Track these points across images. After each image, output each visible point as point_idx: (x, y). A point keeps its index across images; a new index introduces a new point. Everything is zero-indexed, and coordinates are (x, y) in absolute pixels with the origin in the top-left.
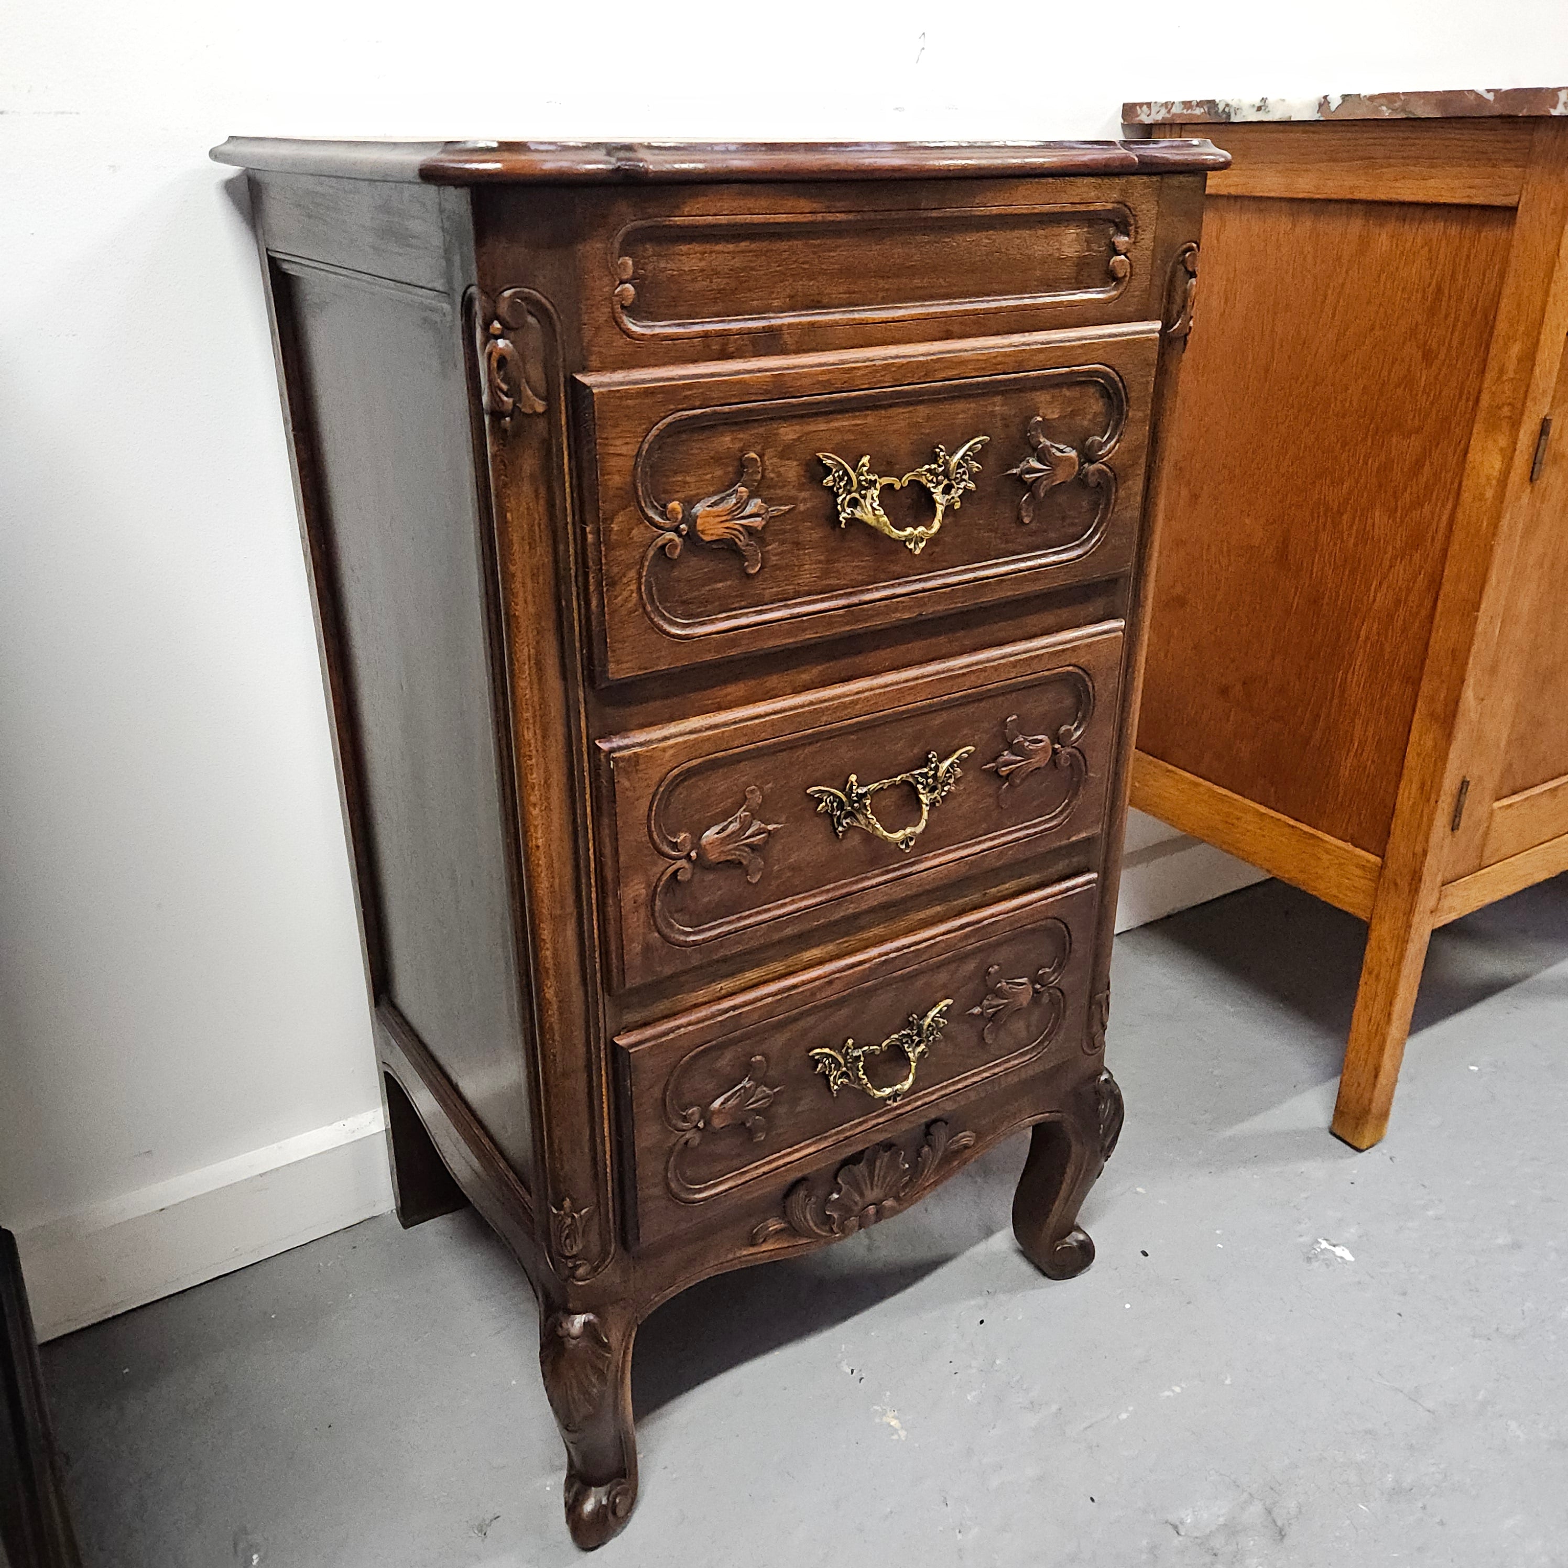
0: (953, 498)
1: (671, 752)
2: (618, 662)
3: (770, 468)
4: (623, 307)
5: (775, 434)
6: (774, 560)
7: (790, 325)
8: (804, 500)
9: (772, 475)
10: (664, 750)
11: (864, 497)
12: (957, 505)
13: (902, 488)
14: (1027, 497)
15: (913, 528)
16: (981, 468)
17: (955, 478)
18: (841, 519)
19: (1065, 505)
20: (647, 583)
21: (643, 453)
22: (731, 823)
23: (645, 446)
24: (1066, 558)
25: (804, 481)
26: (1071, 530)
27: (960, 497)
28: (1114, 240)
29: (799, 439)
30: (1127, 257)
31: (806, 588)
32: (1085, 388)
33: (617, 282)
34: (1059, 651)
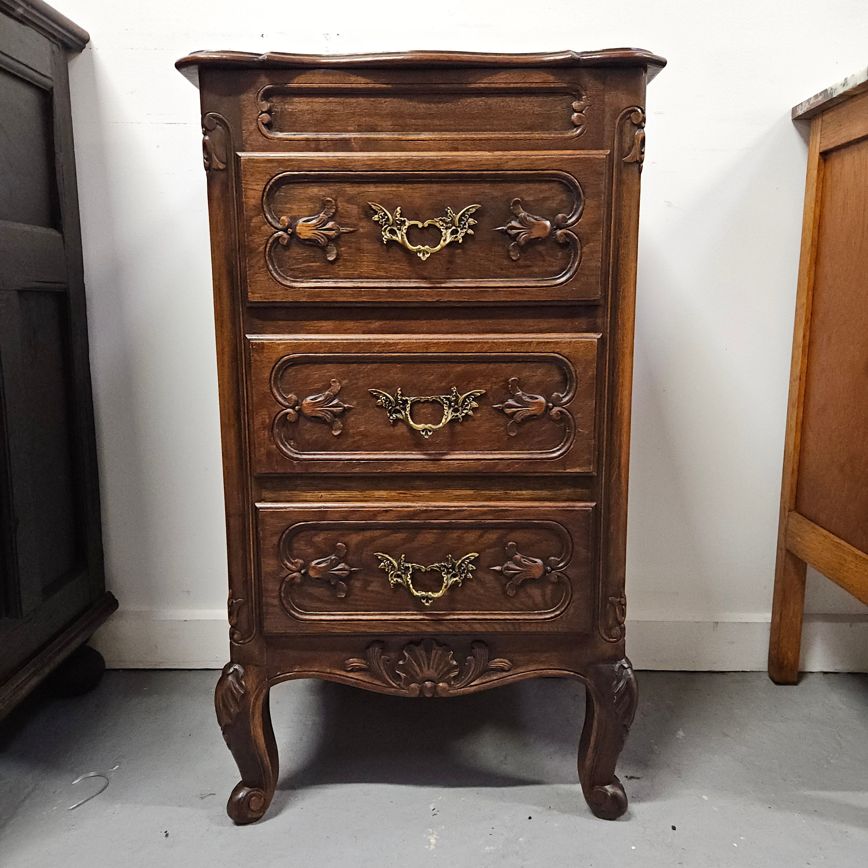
0: (456, 237)
1: (283, 346)
2: (253, 293)
3: (341, 207)
4: (263, 124)
5: (343, 191)
6: (345, 256)
7: (355, 138)
8: (362, 227)
9: (343, 211)
10: (279, 344)
11: (399, 230)
12: (461, 241)
13: (423, 227)
14: (512, 244)
15: (423, 246)
16: (477, 222)
17: (459, 227)
18: (383, 239)
19: (544, 253)
20: (270, 255)
21: (267, 190)
22: (320, 396)
23: (268, 187)
24: (546, 285)
25: (362, 216)
26: (551, 269)
27: (462, 237)
28: (573, 104)
29: (359, 194)
30: (583, 114)
31: (366, 275)
32: (552, 185)
33: (260, 112)
34: (544, 342)
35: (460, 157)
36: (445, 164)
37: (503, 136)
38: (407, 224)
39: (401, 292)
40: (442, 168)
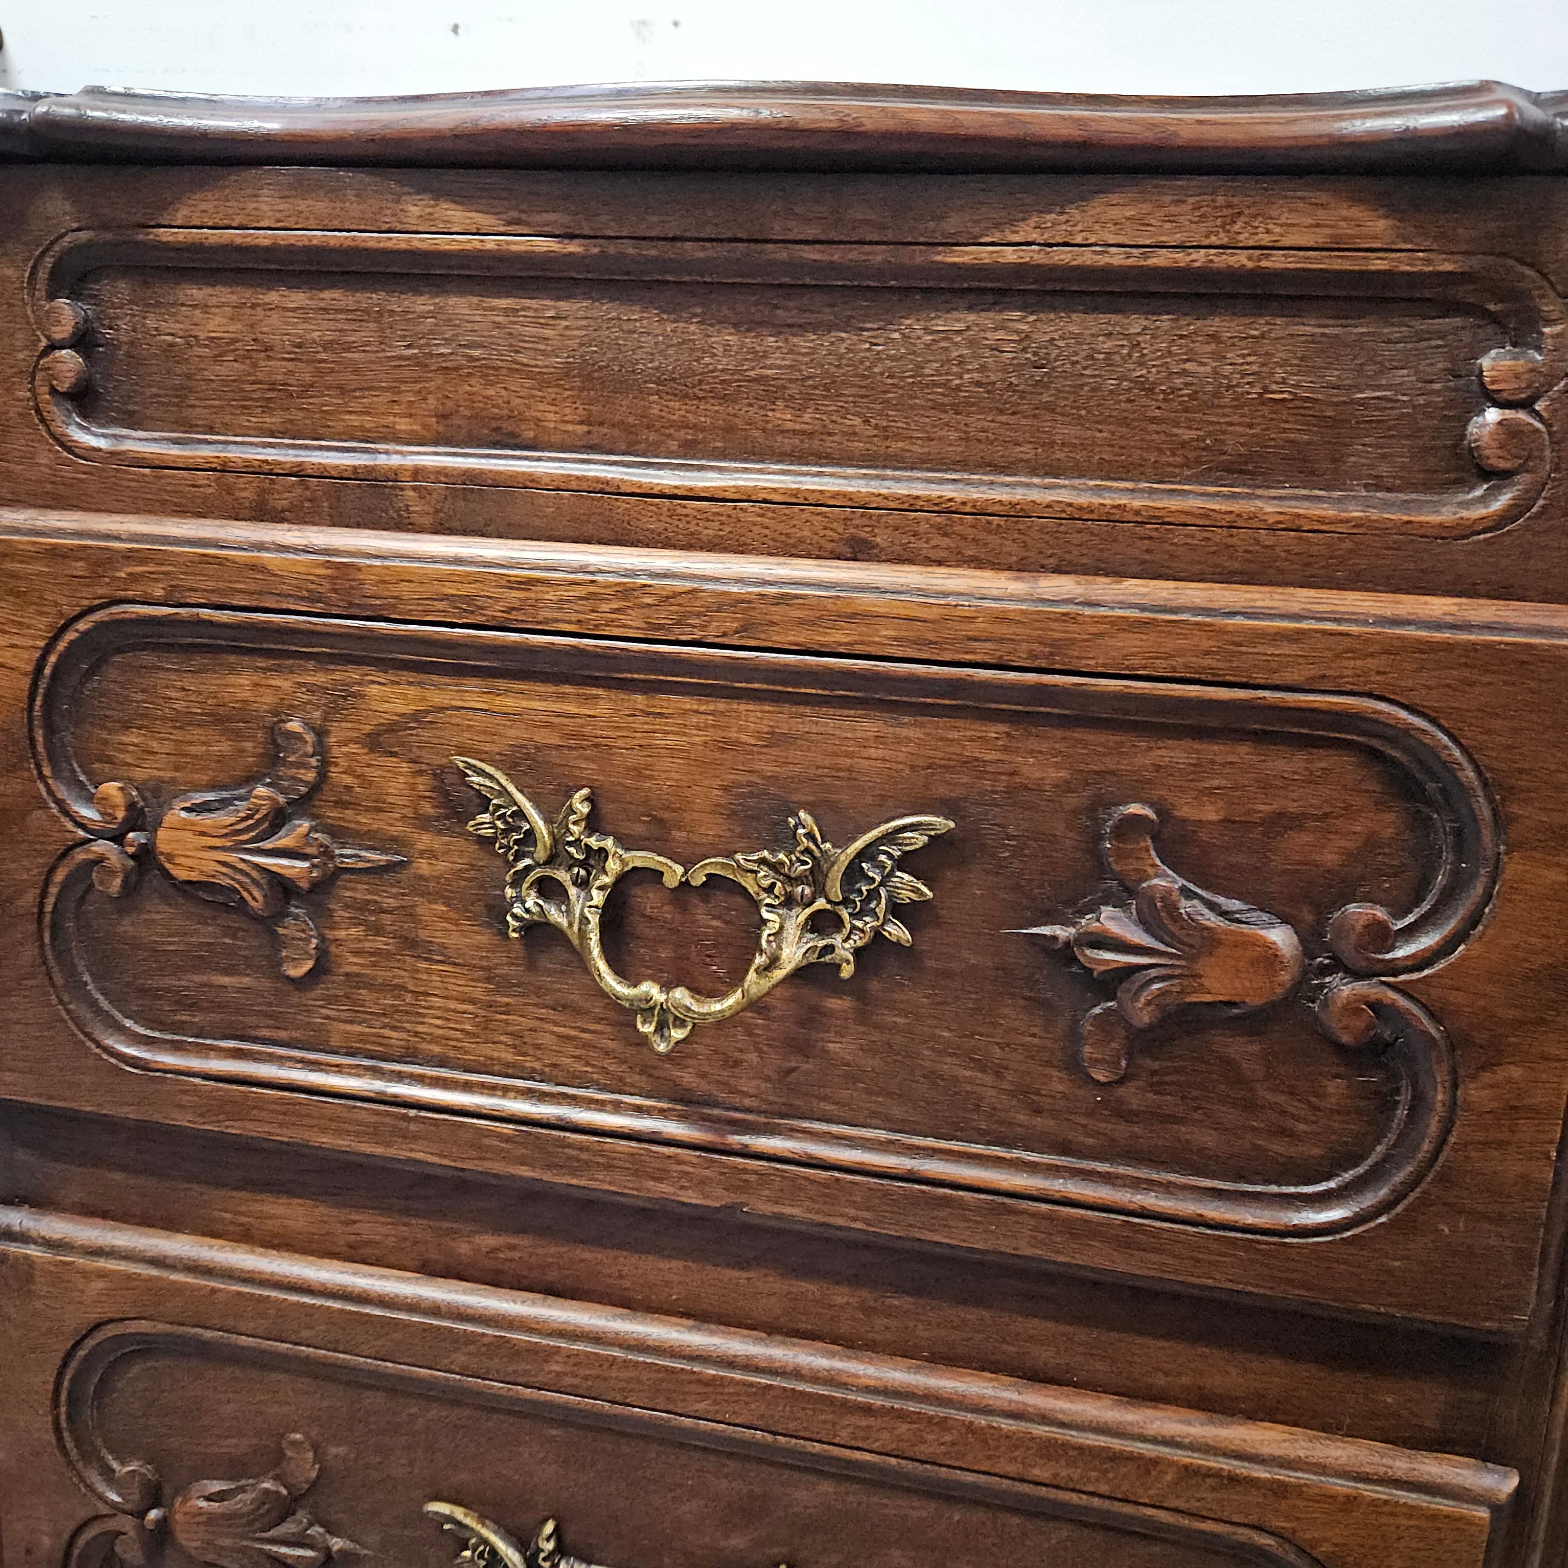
0: (830, 949)
1: (100, 1285)
3: (343, 763)
4: (53, 391)
5: (354, 695)
6: (352, 964)
7: (418, 473)
8: (431, 854)
9: (348, 780)
10: (86, 1275)
11: (583, 884)
12: (847, 971)
13: (685, 885)
14: (1097, 1010)
15: (667, 987)
16: (930, 894)
17: (846, 902)
18: (509, 918)
19: (1252, 1069)
20: (55, 927)
21: (47, 671)
22: (242, 1489)
23: (53, 659)
24: (1250, 1220)
25: (428, 809)
26: (1278, 1147)
27: (857, 952)
28: (1486, 362)
29: (415, 716)
30: (1537, 414)
31: (437, 1049)
32: (1324, 760)
33: (44, 342)
34: (1215, 1474)
35: (872, 597)
36: (801, 622)
37: (1096, 500)
38: (613, 866)
39: (570, 1146)
40: (778, 639)
